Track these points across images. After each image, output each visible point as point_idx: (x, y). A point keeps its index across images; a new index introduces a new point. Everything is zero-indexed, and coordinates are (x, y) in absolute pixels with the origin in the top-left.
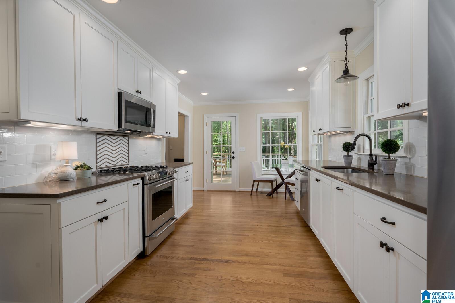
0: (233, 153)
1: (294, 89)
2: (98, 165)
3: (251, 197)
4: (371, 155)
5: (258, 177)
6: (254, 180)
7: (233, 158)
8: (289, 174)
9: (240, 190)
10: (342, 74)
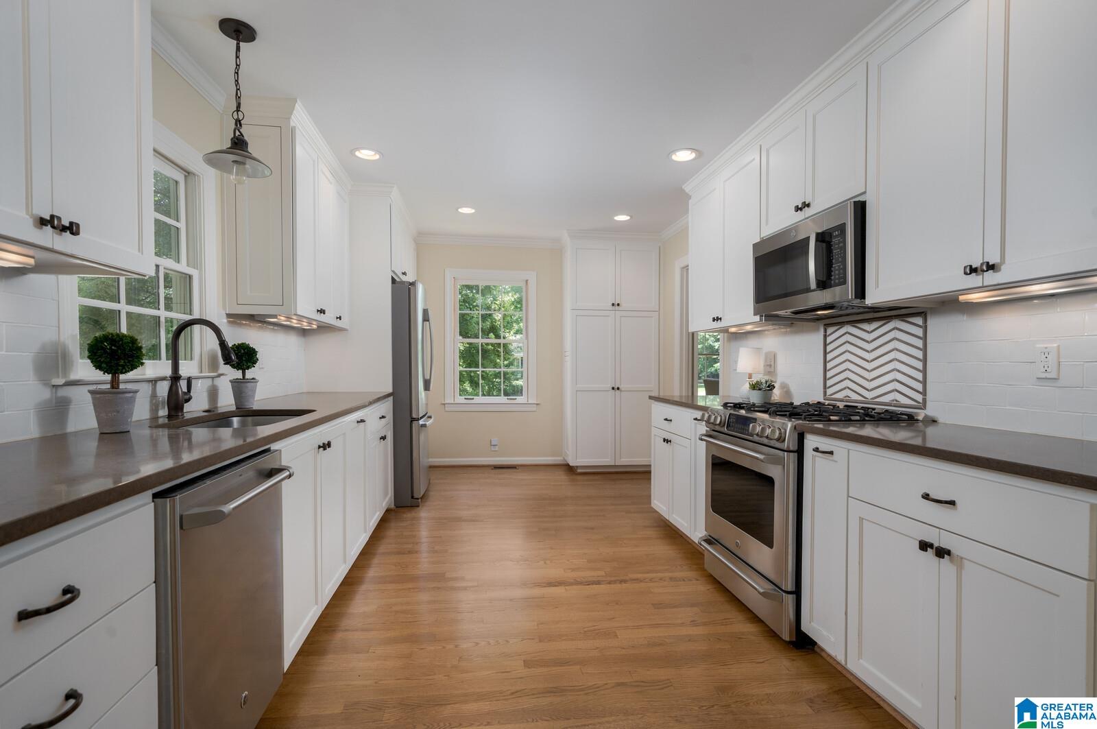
2: (829, 391)
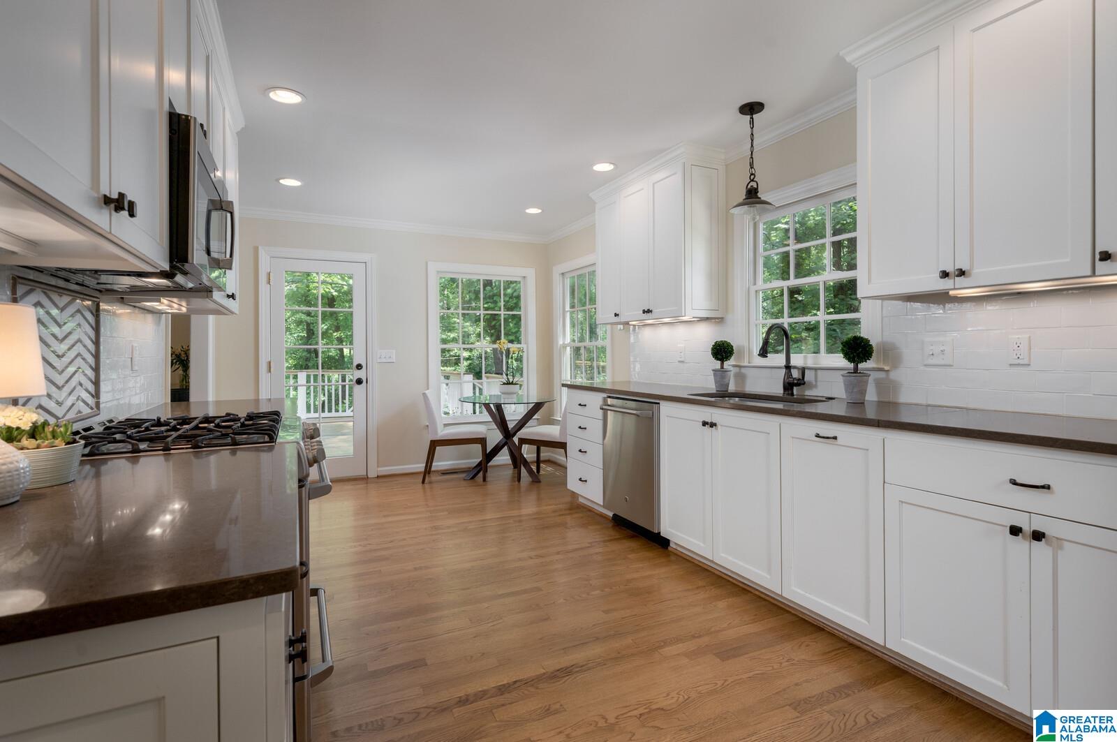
0: (359, 367)
1: (540, 211)
3: (424, 488)
4: (788, 367)
5: (443, 433)
6: (431, 441)
7: (359, 382)
8: (520, 418)
9: (380, 474)
10: (744, 197)
